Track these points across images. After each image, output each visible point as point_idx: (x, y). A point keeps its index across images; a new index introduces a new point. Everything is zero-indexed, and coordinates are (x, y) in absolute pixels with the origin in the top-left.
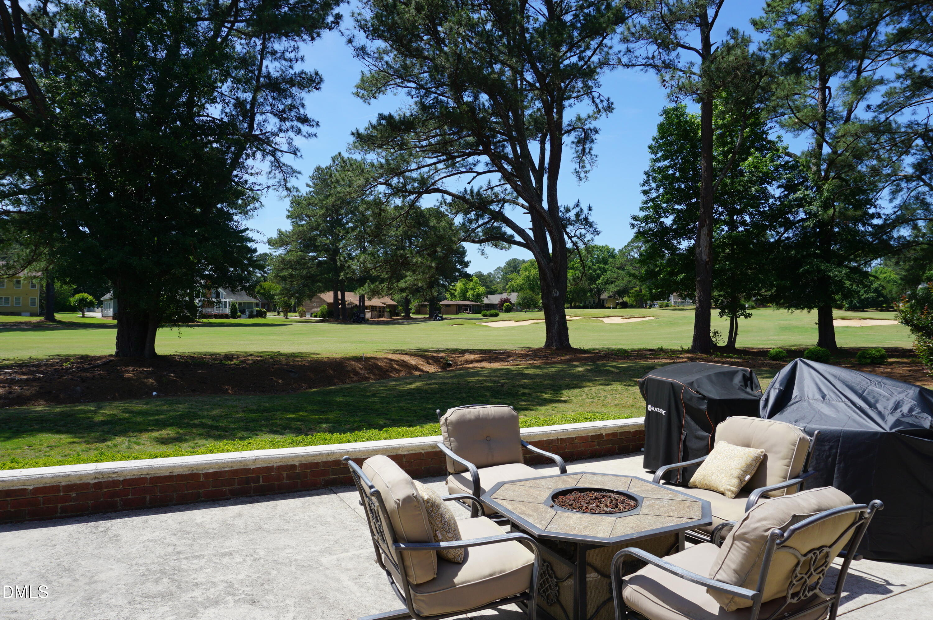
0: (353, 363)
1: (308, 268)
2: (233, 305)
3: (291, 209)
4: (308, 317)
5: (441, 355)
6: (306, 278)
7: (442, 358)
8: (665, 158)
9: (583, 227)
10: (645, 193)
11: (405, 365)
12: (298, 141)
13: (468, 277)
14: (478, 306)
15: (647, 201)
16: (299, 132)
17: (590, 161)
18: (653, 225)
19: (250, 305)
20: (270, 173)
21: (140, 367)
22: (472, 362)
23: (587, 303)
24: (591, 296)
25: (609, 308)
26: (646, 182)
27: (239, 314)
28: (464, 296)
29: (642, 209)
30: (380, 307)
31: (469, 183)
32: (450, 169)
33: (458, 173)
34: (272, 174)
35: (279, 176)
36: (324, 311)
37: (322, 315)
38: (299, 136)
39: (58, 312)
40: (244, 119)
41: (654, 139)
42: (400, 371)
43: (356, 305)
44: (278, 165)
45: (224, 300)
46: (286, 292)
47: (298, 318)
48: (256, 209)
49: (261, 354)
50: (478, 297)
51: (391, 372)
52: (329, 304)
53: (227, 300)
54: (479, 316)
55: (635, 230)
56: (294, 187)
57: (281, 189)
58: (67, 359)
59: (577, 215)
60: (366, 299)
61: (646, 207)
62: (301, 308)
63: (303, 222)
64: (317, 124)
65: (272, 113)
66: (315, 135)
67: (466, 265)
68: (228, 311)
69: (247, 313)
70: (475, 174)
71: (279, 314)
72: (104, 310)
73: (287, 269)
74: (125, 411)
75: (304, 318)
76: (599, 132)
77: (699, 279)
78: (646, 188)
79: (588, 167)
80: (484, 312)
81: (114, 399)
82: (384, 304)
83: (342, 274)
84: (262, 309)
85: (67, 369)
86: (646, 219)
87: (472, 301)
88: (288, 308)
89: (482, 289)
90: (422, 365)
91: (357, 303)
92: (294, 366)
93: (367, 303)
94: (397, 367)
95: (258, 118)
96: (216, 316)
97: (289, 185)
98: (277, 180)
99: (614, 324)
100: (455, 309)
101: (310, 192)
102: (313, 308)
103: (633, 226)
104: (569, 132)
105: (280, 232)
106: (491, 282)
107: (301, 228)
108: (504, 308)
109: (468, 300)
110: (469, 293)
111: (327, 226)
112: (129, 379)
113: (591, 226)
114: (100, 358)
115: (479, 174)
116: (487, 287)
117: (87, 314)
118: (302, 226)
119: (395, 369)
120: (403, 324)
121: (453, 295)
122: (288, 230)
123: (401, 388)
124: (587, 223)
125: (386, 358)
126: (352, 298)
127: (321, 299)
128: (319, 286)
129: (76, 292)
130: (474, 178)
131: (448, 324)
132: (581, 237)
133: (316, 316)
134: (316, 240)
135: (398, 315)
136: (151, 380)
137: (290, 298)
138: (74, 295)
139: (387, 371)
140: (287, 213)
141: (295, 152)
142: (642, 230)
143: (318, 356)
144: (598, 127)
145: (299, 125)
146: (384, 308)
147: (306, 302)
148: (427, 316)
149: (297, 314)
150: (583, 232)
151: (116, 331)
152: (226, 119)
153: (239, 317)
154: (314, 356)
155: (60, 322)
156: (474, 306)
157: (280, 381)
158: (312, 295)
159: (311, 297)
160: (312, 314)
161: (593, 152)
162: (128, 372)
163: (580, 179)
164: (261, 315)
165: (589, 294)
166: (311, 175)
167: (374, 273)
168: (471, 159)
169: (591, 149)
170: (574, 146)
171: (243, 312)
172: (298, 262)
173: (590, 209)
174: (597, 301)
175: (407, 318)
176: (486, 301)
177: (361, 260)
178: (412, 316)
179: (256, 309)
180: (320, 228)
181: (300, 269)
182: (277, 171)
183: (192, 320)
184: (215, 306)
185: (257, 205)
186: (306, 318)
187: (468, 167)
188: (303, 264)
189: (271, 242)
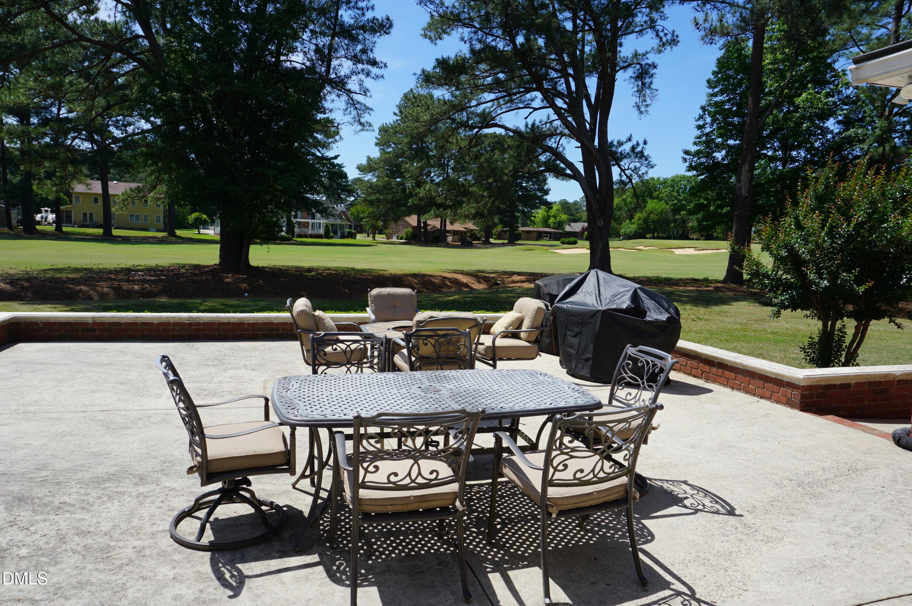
0: (410, 278)
1: (394, 193)
2: (327, 226)
3: (379, 137)
4: (394, 239)
5: (492, 275)
6: (392, 202)
7: (493, 278)
8: (722, 92)
9: (637, 160)
10: (699, 127)
11: (456, 282)
12: (368, 82)
13: (549, 205)
14: (558, 233)
15: (701, 136)
16: (368, 74)
17: (650, 95)
18: (703, 160)
19: (342, 227)
20: (346, 109)
21: (237, 274)
22: (517, 282)
23: (671, 233)
24: (675, 226)
25: (693, 239)
26: (701, 117)
27: (332, 234)
28: (545, 223)
29: (695, 144)
30: (461, 232)
31: (526, 118)
32: (509, 105)
33: (516, 109)
34: (348, 111)
35: (354, 112)
36: (409, 234)
37: (407, 238)
38: (369, 78)
39: (178, 229)
40: (323, 63)
41: (714, 73)
42: (451, 287)
43: (438, 230)
44: (353, 103)
45: (319, 221)
46: (374, 217)
47: (385, 240)
49: (336, 269)
50: (560, 225)
51: (443, 287)
52: (414, 227)
53: (322, 221)
54: (558, 243)
55: (687, 164)
56: (367, 122)
57: (356, 124)
58: (184, 266)
59: (633, 148)
60: (448, 223)
61: (700, 142)
62: (387, 231)
63: (391, 149)
64: (385, 66)
65: (346, 57)
66: (382, 77)
67: (547, 192)
68: (322, 231)
69: (339, 234)
70: (532, 110)
71: (368, 236)
72: (214, 228)
73: (375, 193)
74: (221, 304)
75: (390, 240)
76: (658, 67)
77: (736, 213)
78: (701, 123)
79: (648, 101)
80: (562, 239)
81: (217, 297)
82: (466, 228)
83: (410, 200)
84: (353, 231)
85: (183, 274)
86: (697, 153)
87: (554, 228)
88: (376, 230)
89: (564, 217)
90: (473, 283)
91: (439, 226)
92: (359, 279)
93: (449, 227)
94: (448, 283)
95: (334, 63)
96: (311, 236)
97: (363, 120)
98: (352, 116)
99: (683, 255)
100: (535, 235)
101: (397, 121)
102: (399, 231)
103: (685, 160)
104: (624, 68)
105: (369, 158)
106: (577, 209)
107: (387, 156)
108: (584, 236)
109: (550, 227)
110: (552, 220)
111: (411, 153)
112: (228, 283)
113: (646, 160)
114: (207, 266)
115: (535, 109)
116: (572, 215)
117: (202, 231)
118: (389, 153)
119: (447, 285)
120: (480, 248)
121: (534, 223)
122: (376, 157)
123: (440, 299)
124: (641, 155)
125: (441, 276)
126: (435, 223)
127: (407, 222)
128: (403, 210)
129: (193, 211)
130: (530, 113)
131: (520, 250)
132: (636, 170)
133: (401, 239)
134: (401, 166)
135: (479, 239)
136: (245, 285)
137: (377, 220)
138: (191, 213)
139: (440, 286)
140: (376, 140)
141: (365, 92)
142: (693, 164)
143: (385, 272)
144: (656, 62)
145: (370, 67)
146: (465, 232)
147: (392, 224)
148: (506, 241)
149: (384, 236)
150: (638, 165)
151: (219, 245)
152: (308, 64)
153: (332, 237)
154: (381, 272)
155: (180, 237)
156: (554, 233)
157: (347, 291)
158: (398, 218)
159: (396, 221)
160: (398, 236)
161: (653, 86)
162: (227, 277)
163: (641, 113)
164: (352, 236)
165: (672, 225)
166: (398, 104)
167: (439, 200)
168: (528, 96)
169: (651, 83)
170: (633, 80)
171: (335, 233)
172: (384, 187)
173: (645, 143)
174: (681, 232)
175: (487, 244)
176: (568, 228)
177: (427, 188)
178: (492, 240)
179: (347, 230)
180: (405, 156)
181: (387, 194)
182: (352, 109)
183: (289, 239)
184: (310, 227)
185: (337, 138)
186: (393, 240)
187: (526, 103)
188: (390, 189)
189: (360, 168)
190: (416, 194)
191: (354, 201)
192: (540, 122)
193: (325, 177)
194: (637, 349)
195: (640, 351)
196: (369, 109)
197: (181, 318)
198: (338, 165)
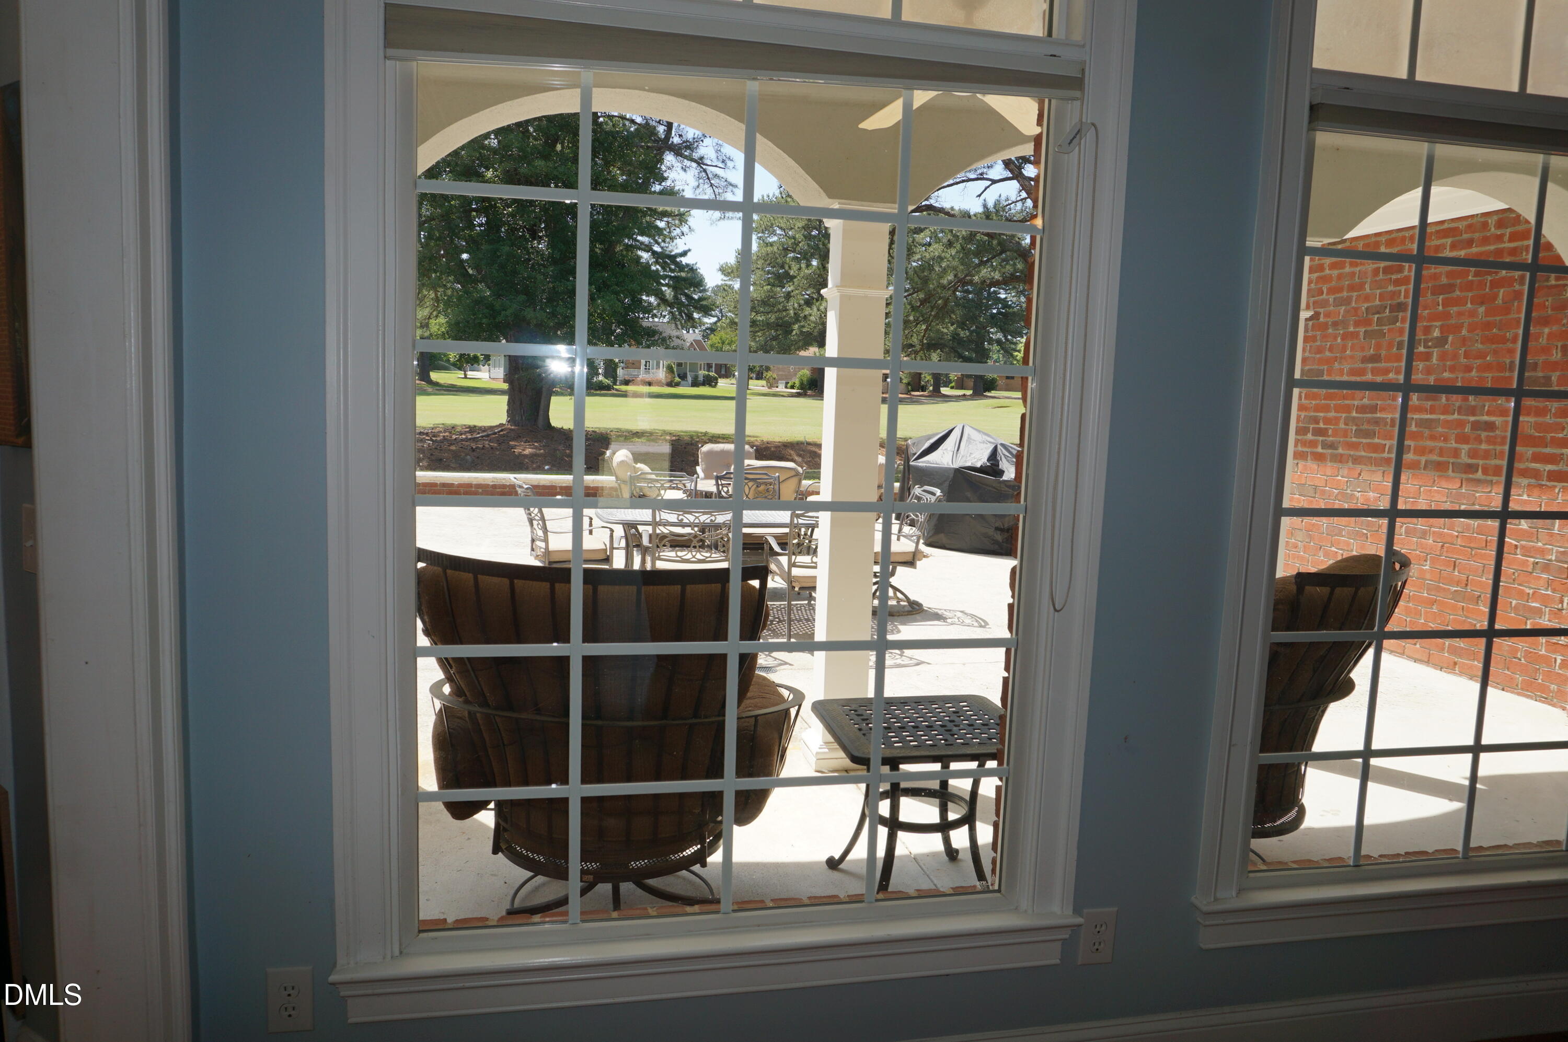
0: (789, 449)
1: (779, 311)
2: (670, 366)
4: (781, 388)
6: (777, 326)
19: (694, 367)
20: (698, 187)
21: (532, 439)
27: (677, 379)
31: (979, 196)
33: (963, 181)
36: (805, 379)
37: (802, 386)
39: (435, 371)
44: (707, 178)
47: (765, 390)
48: (683, 234)
52: (813, 369)
62: (768, 374)
63: (775, 239)
68: (661, 374)
69: (690, 379)
70: (989, 183)
71: (738, 382)
72: (492, 369)
75: (774, 390)
84: (712, 374)
88: (749, 373)
96: (644, 383)
102: (790, 373)
107: (769, 249)
111: (808, 245)
115: (994, 182)
117: (470, 374)
118: (771, 245)
130: (987, 188)
133: (792, 387)
134: (791, 267)
135: (923, 389)
141: (724, 162)
148: (969, 392)
149: (763, 382)
153: (677, 385)
155: (436, 384)
160: (787, 383)
164: (710, 382)
171: (683, 377)
172: (764, 303)
178: (945, 391)
179: (702, 373)
180: (798, 249)
181: (768, 313)
182: (706, 186)
183: (608, 388)
184: (643, 367)
185: (685, 229)
186: (778, 390)
187: (979, 171)
188: (774, 306)
189: (724, 270)
190: (805, 317)
191: (715, 323)
192: (1007, 199)
193: (666, 285)
194: (922, 489)
195: (924, 491)
196: (731, 185)
197: (484, 479)
198: (687, 265)
